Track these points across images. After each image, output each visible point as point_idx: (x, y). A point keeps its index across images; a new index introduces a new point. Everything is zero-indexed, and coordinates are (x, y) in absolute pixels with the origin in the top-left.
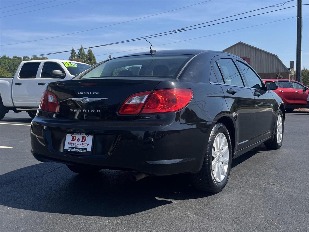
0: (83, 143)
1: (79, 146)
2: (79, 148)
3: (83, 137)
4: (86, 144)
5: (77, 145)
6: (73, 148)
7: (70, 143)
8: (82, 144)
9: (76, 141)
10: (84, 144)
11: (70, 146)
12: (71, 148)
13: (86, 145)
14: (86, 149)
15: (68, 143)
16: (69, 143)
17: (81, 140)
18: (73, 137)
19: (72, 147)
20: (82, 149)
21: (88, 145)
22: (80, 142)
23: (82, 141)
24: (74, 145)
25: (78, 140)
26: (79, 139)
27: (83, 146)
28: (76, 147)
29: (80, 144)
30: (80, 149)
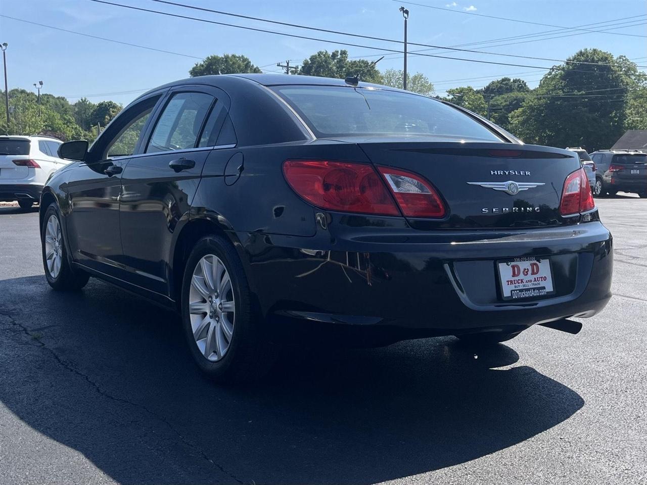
0: (536, 276)
1: (530, 284)
2: (531, 289)
3: (532, 265)
4: (542, 277)
5: (527, 284)
6: (521, 291)
7: (511, 282)
8: (535, 280)
9: (521, 276)
10: (537, 278)
11: (512, 287)
12: (518, 291)
13: (542, 280)
14: (544, 288)
15: (508, 281)
16: (510, 283)
17: (530, 272)
18: (513, 267)
19: (517, 289)
20: (539, 289)
21: (545, 278)
22: (530, 277)
23: (533, 273)
24: (520, 284)
25: (526, 272)
26: (526, 271)
27: (537, 282)
28: (524, 288)
29: (531, 281)
30: (534, 289)
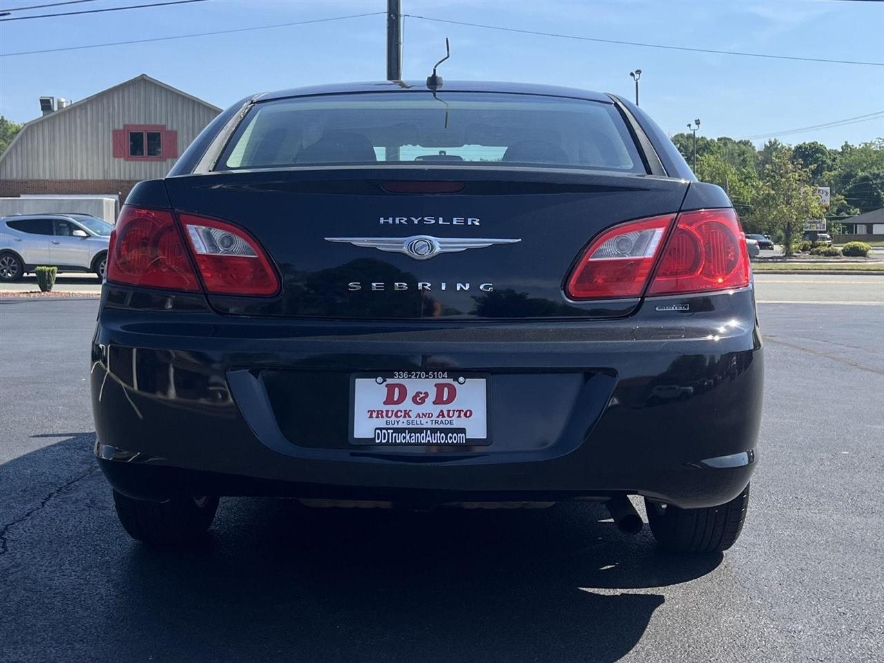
0: (445, 408)
1: (424, 420)
2: (427, 429)
3: (440, 388)
4: (460, 411)
5: (418, 419)
6: (399, 431)
7: (380, 414)
8: (442, 414)
9: (408, 404)
10: (449, 411)
11: (381, 423)
12: (390, 431)
13: (459, 416)
14: (463, 431)
15: (371, 412)
16: (374, 415)
17: (432, 396)
18: (390, 388)
19: (391, 426)
20: (446, 431)
21: (468, 414)
22: (429, 406)
23: (439, 400)
24: (402, 419)
25: (419, 399)
26: (421, 396)
27: (447, 418)
28: (410, 426)
29: (431, 415)
30: (434, 431)
